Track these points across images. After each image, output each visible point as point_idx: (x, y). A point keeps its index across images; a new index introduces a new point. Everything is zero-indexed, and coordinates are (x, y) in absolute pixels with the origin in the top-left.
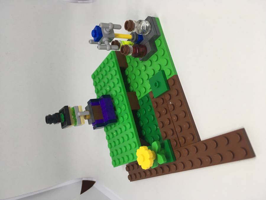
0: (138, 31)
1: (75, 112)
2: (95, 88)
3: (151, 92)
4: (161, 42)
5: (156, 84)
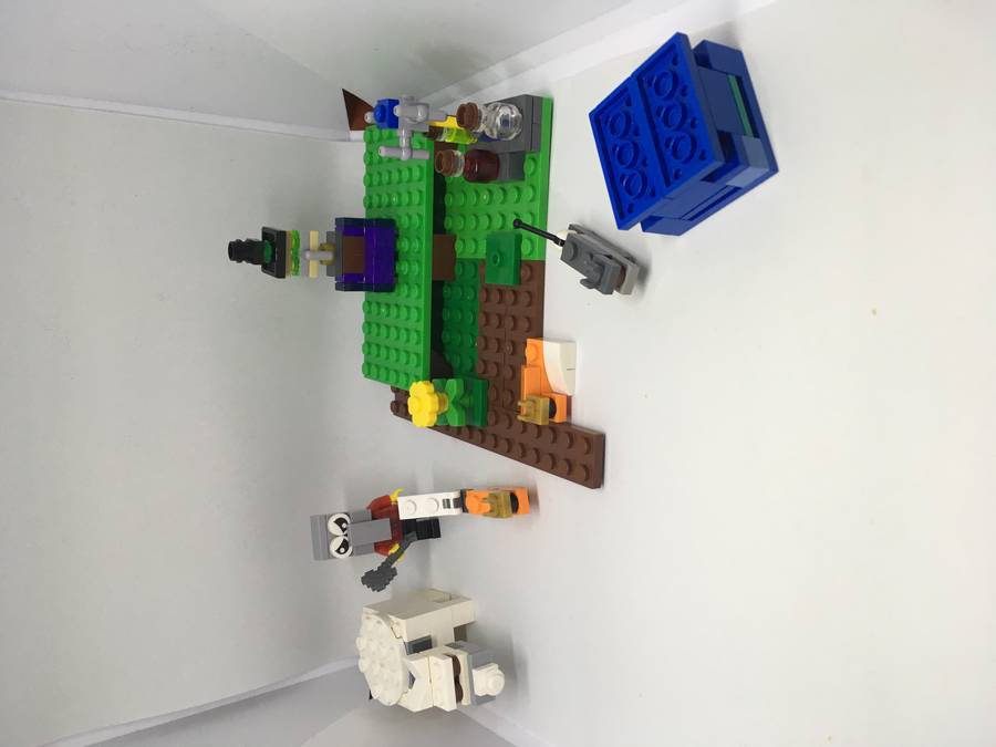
0: (491, 131)
1: (299, 240)
3: (483, 261)
4: (536, 167)
5: (495, 257)
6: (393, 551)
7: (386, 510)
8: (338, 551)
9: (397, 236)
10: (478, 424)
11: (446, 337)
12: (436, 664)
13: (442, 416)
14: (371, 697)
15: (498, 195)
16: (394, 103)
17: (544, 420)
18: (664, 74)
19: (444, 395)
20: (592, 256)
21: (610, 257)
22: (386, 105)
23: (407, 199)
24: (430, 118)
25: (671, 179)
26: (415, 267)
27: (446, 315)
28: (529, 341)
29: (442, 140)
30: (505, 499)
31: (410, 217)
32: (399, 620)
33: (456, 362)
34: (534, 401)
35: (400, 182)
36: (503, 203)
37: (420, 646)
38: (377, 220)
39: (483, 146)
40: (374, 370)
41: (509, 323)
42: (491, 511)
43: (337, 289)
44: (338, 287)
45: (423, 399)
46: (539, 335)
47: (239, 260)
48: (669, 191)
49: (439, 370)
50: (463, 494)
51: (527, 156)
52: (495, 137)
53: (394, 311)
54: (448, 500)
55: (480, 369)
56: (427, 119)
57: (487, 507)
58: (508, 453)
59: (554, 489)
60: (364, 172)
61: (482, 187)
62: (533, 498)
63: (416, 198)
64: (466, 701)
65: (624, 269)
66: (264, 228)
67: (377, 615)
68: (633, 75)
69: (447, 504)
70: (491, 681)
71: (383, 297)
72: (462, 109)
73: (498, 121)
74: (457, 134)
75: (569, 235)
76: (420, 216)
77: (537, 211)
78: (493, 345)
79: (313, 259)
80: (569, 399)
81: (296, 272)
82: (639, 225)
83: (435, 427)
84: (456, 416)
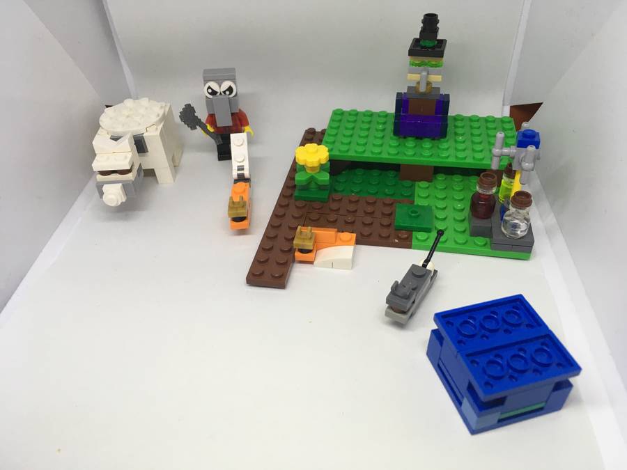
0: (509, 215)
1: (436, 67)
2: (496, 118)
3: (413, 202)
4: (481, 246)
5: (416, 212)
6: (209, 127)
7: (238, 122)
8: (209, 88)
9: (434, 139)
10: (296, 193)
11: (359, 172)
12: (126, 158)
13: (303, 168)
14: (107, 106)
15: (460, 216)
16: (537, 145)
17: (297, 245)
18: (550, 356)
19: (318, 171)
20: (414, 289)
21: (414, 302)
22: (536, 139)
23: (460, 148)
24: (524, 172)
25: (471, 358)
26: (410, 152)
27: (375, 173)
28: (354, 235)
29: (504, 177)
30: (241, 213)
31: (447, 149)
32: (159, 131)
33: (341, 178)
34: (311, 238)
35: (473, 142)
36: (454, 219)
37: (140, 145)
38: (447, 125)
39: (497, 208)
40: (339, 117)
41: (368, 220)
42: (233, 202)
43: (398, 93)
44: (399, 94)
45: (316, 155)
46: (358, 242)
47: (424, 22)
48: (462, 356)
49: (336, 166)
50: (247, 180)
51: (488, 240)
52: (504, 218)
53: (380, 134)
54: (243, 169)
55: (337, 196)
56: (523, 169)
57: (237, 199)
58: (275, 215)
59: (247, 248)
60: (480, 115)
61: (468, 204)
62: (242, 232)
63: (461, 155)
64: (100, 177)
65: (404, 313)
66: (446, 41)
67: (164, 113)
68: (550, 331)
69: (241, 168)
70: (113, 197)
71: (390, 127)
72: (527, 195)
73: (516, 221)
74: (507, 188)
75: (431, 271)
76: (448, 157)
77: (447, 245)
78: (352, 207)
79: (421, 77)
80: (312, 263)
81: (412, 64)
82: (436, 328)
83: (295, 162)
84: (303, 179)
